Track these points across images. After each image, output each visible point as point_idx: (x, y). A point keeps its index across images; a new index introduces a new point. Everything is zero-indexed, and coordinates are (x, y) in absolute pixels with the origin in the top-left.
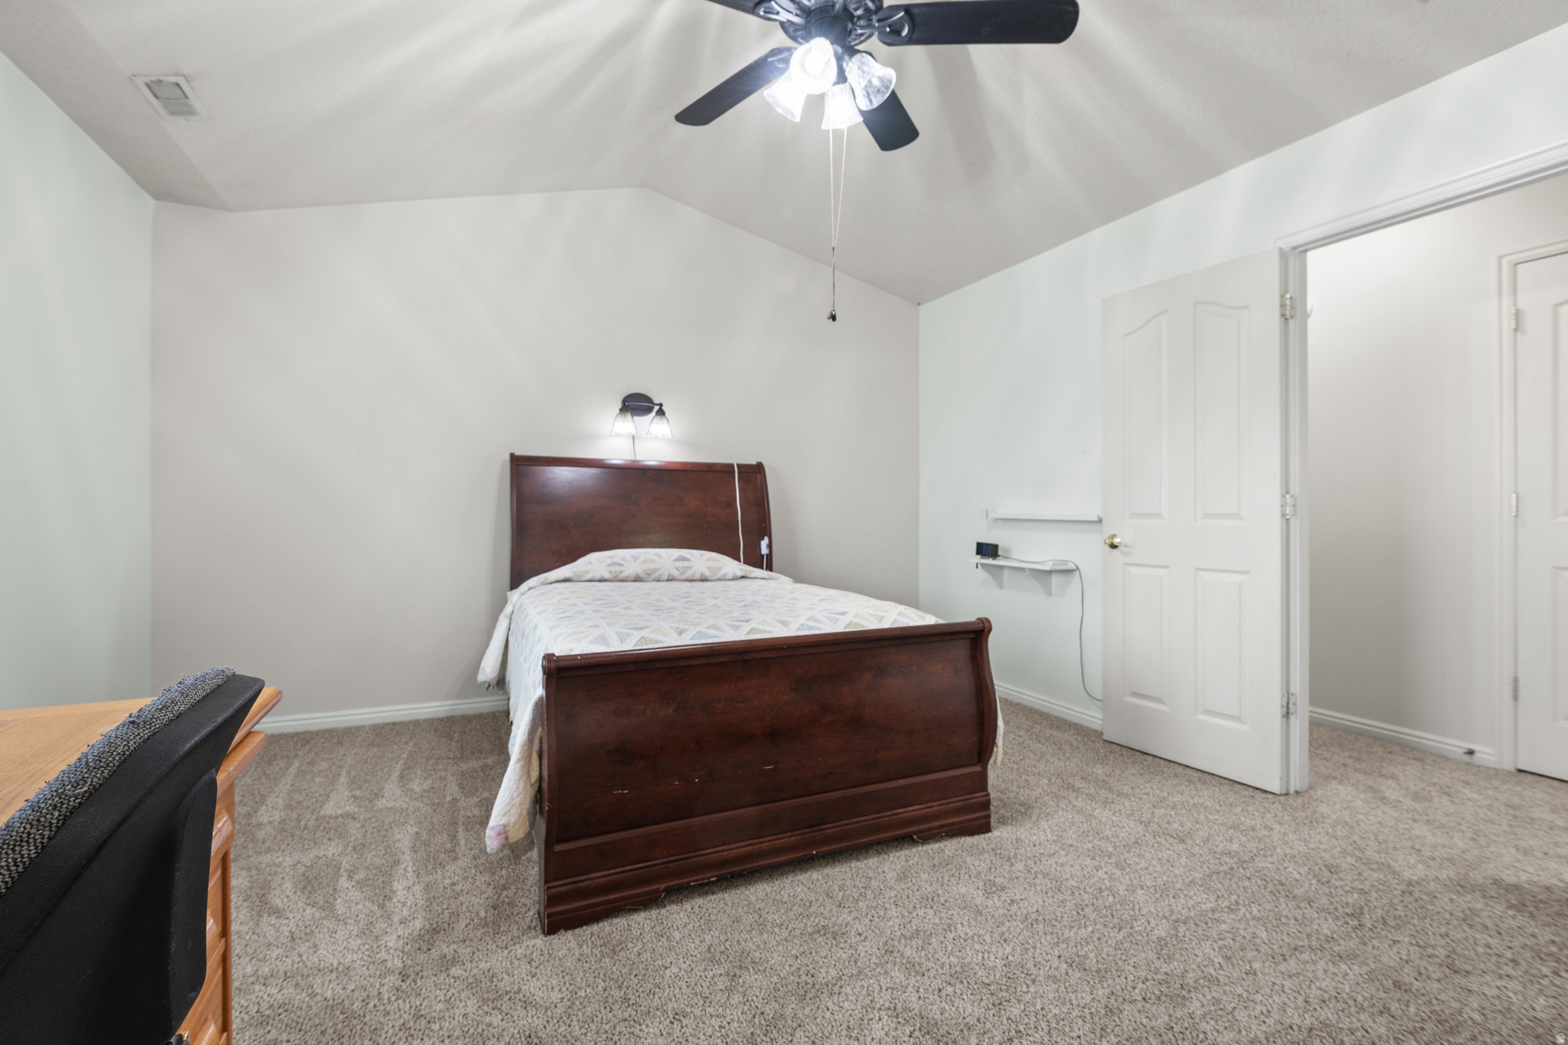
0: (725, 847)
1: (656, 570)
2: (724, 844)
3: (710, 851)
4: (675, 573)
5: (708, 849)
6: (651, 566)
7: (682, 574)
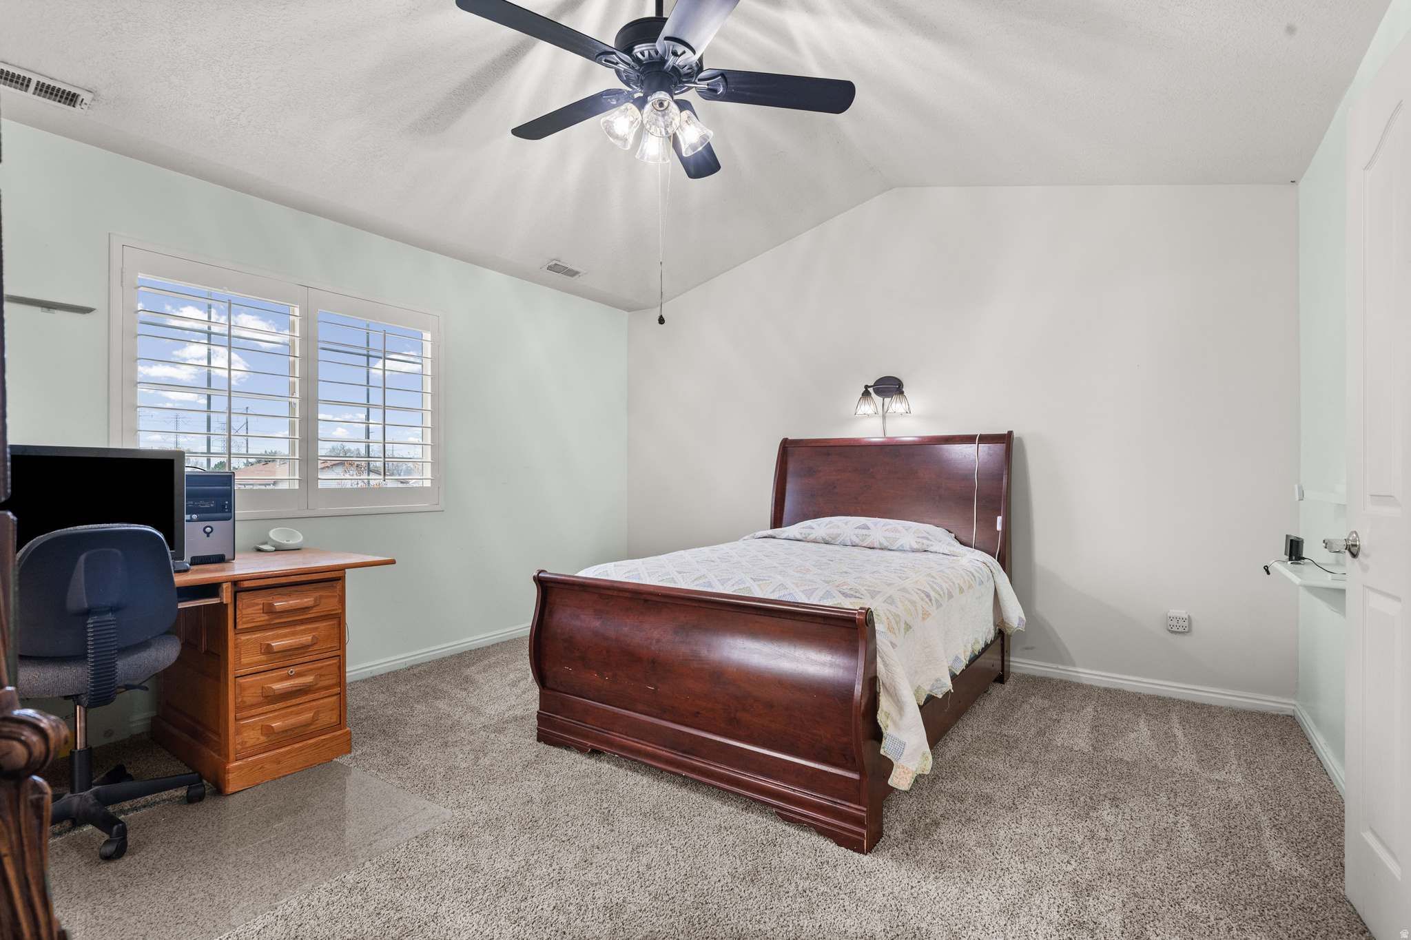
0: (625, 737)
1: (838, 535)
2: (626, 735)
3: (616, 734)
4: (857, 540)
5: (615, 732)
6: (835, 531)
7: (863, 540)
